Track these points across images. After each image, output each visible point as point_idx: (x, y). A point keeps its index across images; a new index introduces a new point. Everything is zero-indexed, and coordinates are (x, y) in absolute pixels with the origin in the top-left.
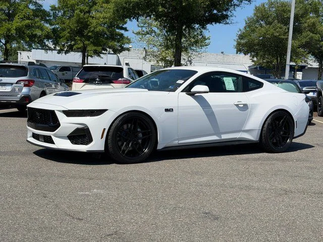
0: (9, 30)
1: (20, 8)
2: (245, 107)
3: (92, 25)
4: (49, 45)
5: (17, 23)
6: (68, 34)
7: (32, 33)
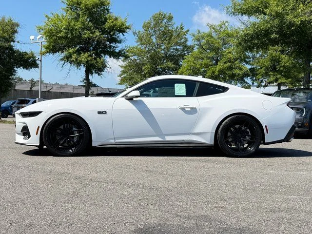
0: (213, 72)
1: (224, 54)
2: (193, 110)
3: (283, 61)
4: (248, 82)
5: (220, 66)
6: (264, 71)
7: (232, 73)
